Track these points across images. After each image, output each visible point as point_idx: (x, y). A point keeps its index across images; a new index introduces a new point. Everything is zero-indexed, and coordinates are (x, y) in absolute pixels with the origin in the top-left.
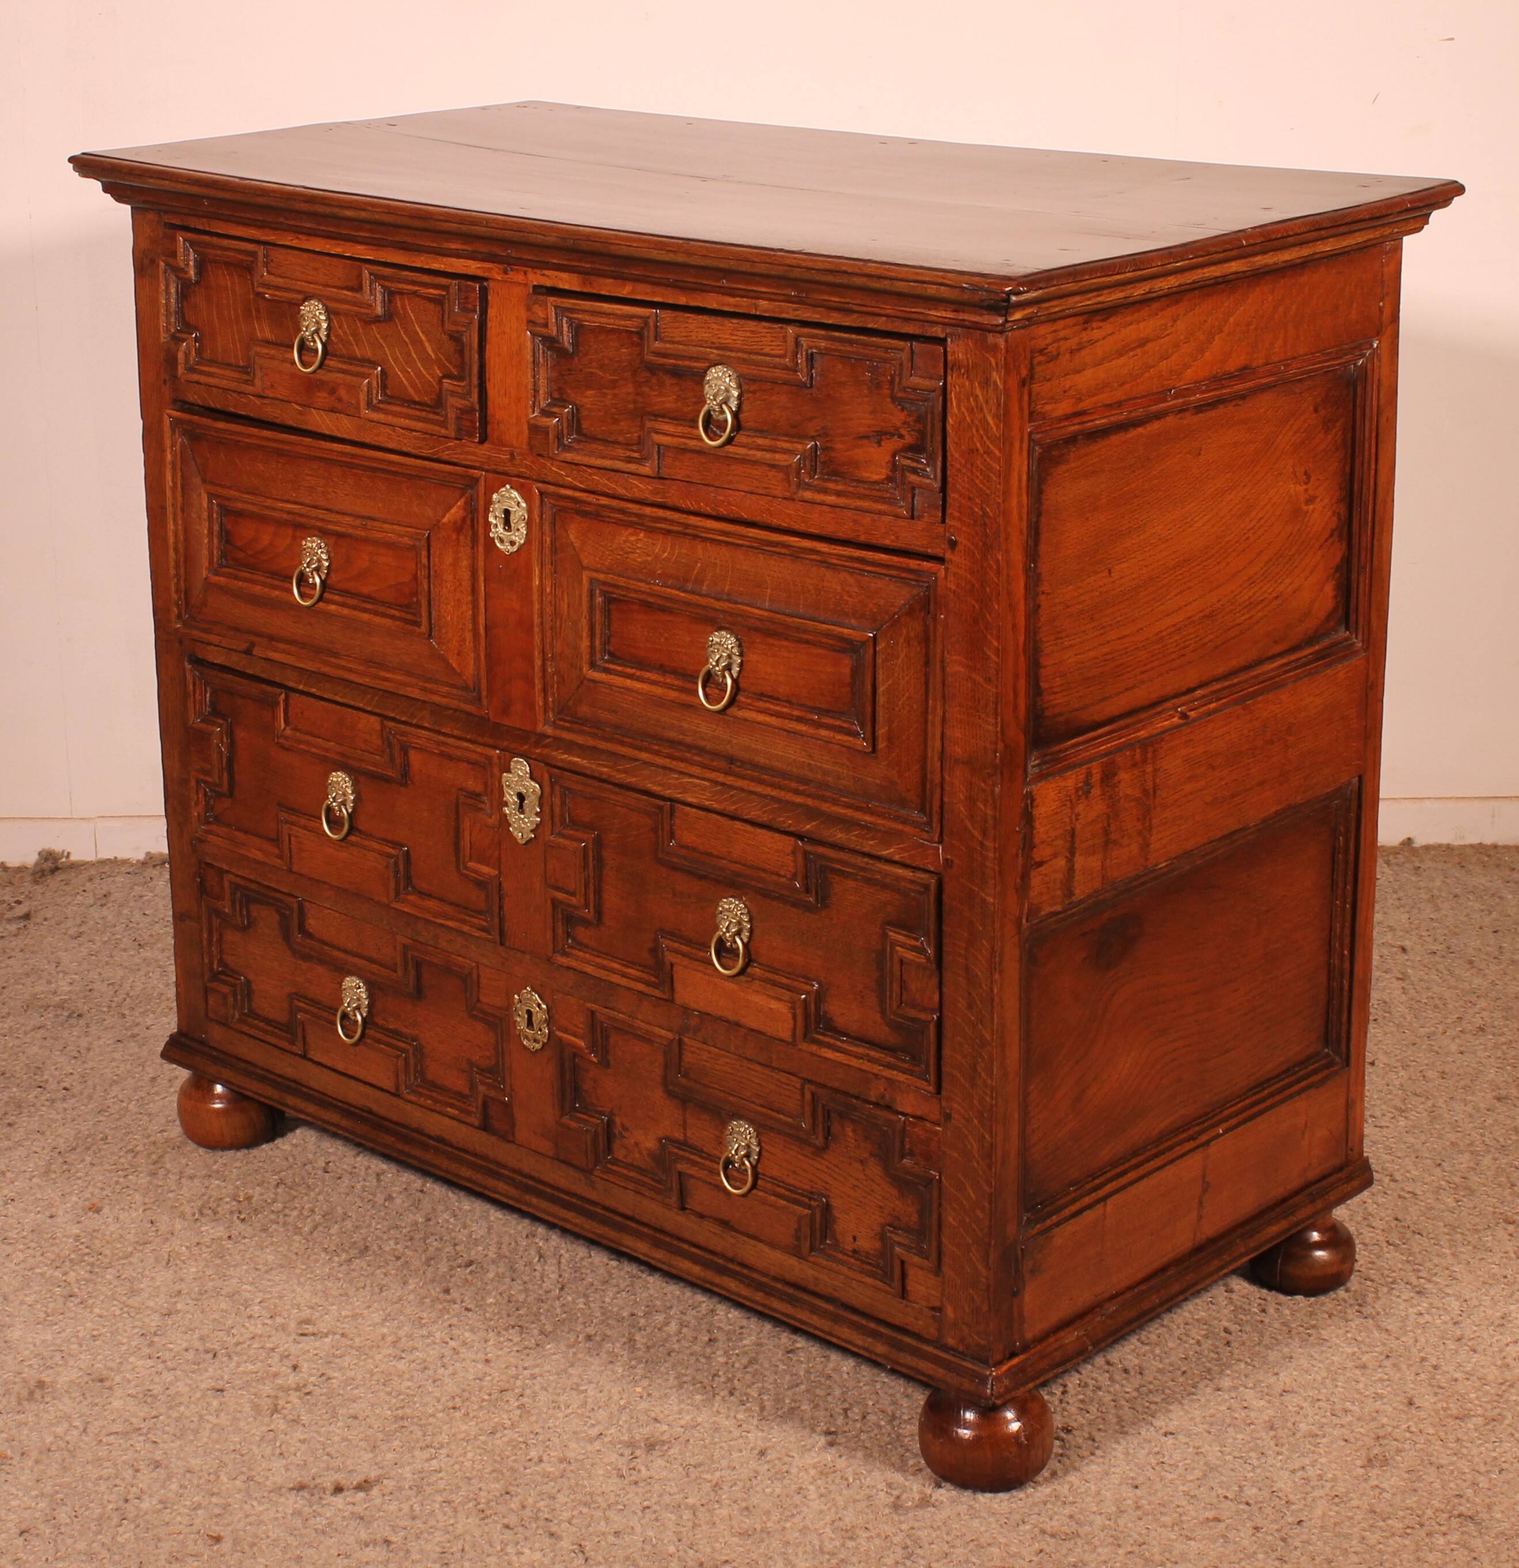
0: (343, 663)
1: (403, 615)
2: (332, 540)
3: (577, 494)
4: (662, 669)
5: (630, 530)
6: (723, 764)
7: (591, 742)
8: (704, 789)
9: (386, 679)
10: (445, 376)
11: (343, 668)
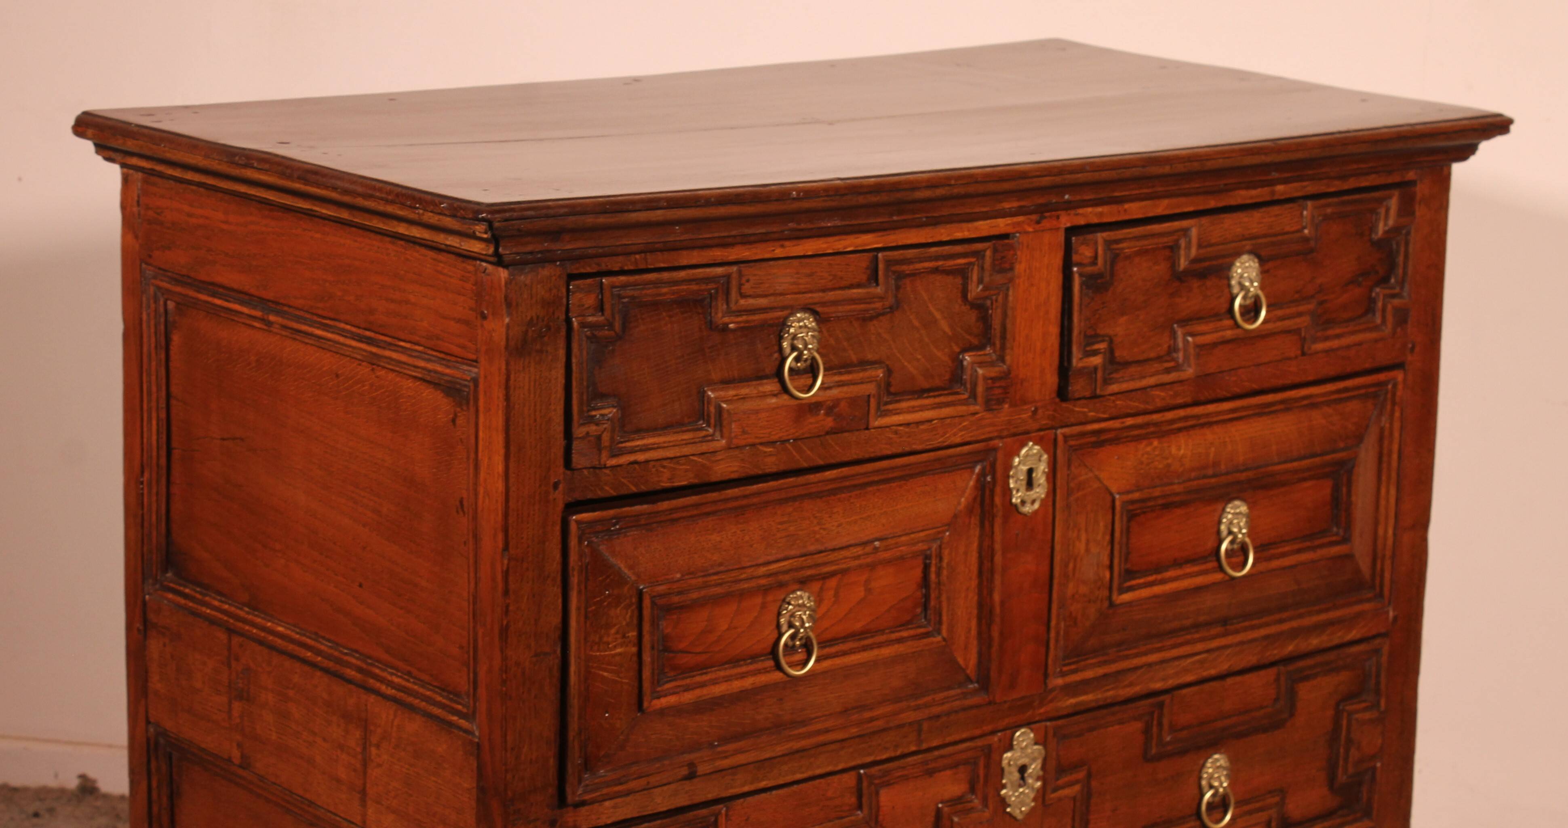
0: (819, 726)
1: (912, 632)
2: (816, 586)
3: (1103, 425)
4: (1177, 563)
5: (1145, 442)
6: (1218, 630)
7: (1101, 671)
8: (1201, 662)
9: (871, 720)
10: (965, 350)
11: (819, 733)
